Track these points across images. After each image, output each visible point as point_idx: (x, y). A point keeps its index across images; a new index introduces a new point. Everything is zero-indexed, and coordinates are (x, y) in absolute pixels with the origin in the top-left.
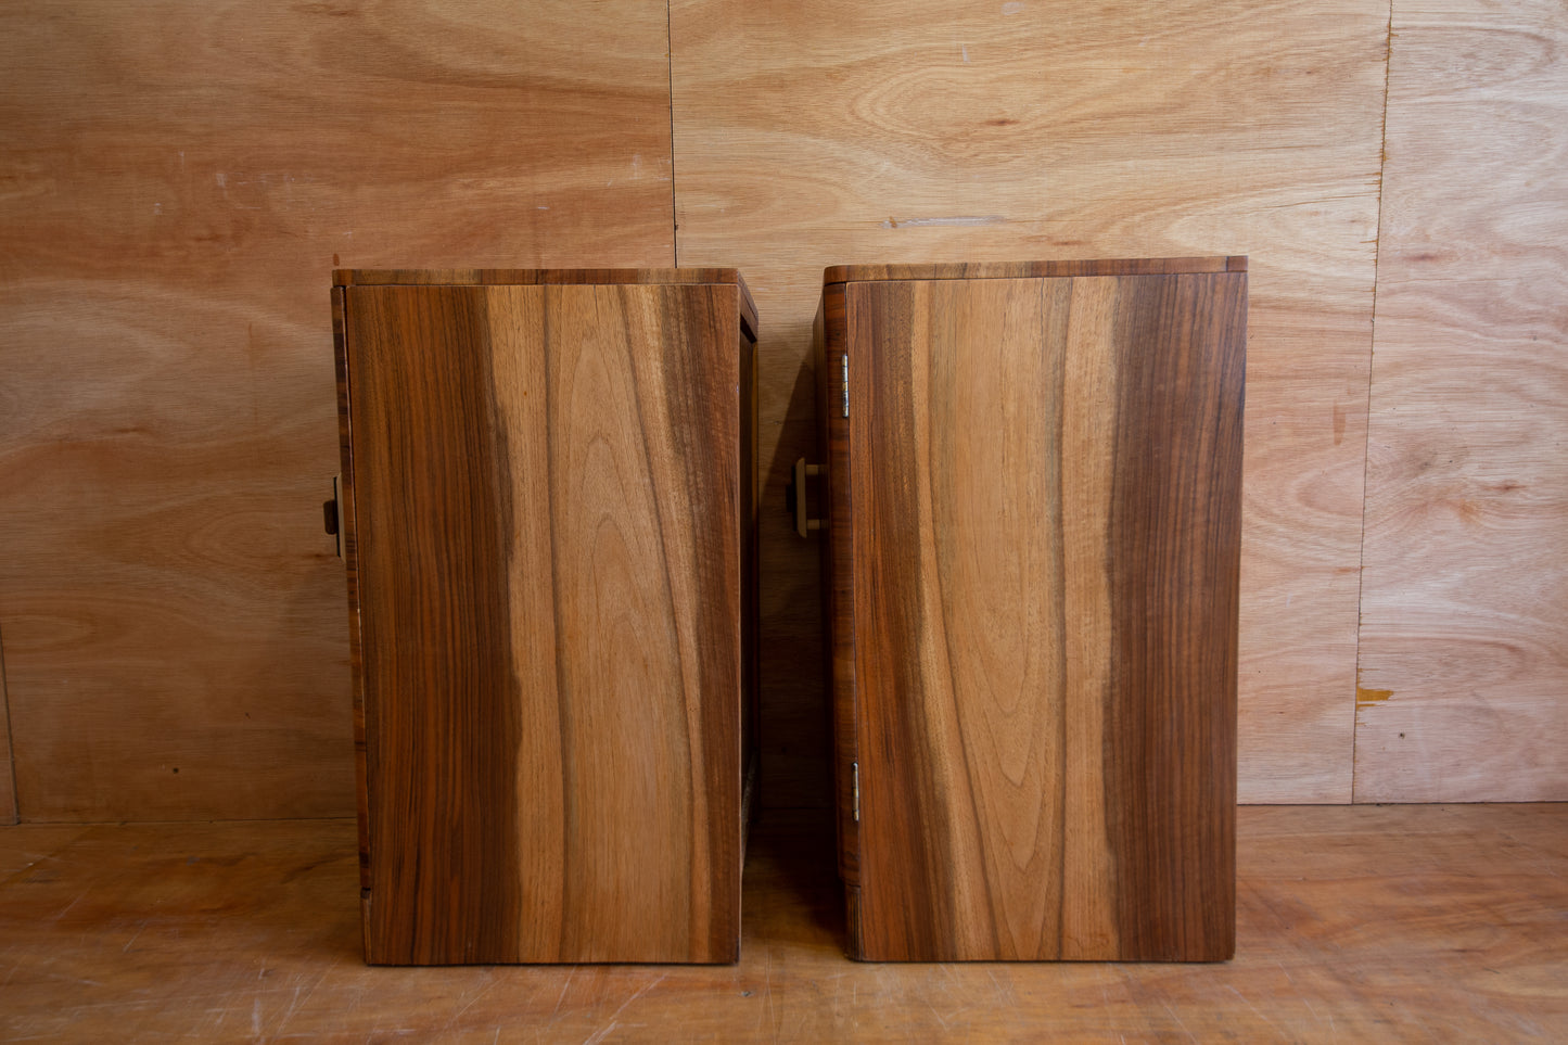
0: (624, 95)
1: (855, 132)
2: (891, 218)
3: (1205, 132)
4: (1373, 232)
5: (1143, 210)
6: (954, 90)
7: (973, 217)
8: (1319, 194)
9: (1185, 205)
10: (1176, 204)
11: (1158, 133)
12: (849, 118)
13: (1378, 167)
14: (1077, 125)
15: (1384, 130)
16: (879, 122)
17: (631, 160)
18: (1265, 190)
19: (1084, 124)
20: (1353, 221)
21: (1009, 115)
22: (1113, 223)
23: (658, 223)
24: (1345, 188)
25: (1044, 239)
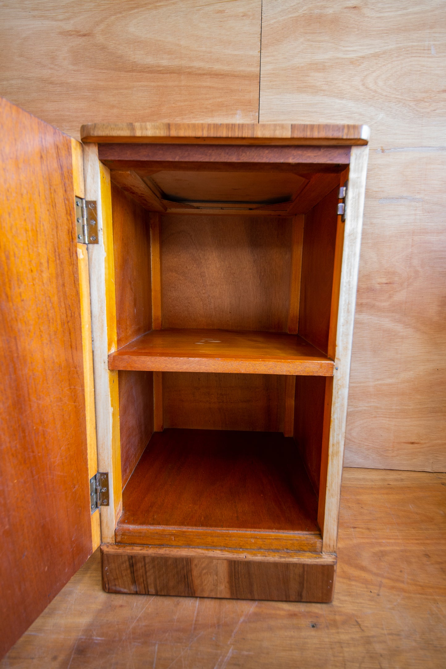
0: (234, 76)
1: (365, 96)
2: (382, 147)
12: (362, 88)
16: (379, 91)
17: (236, 114)
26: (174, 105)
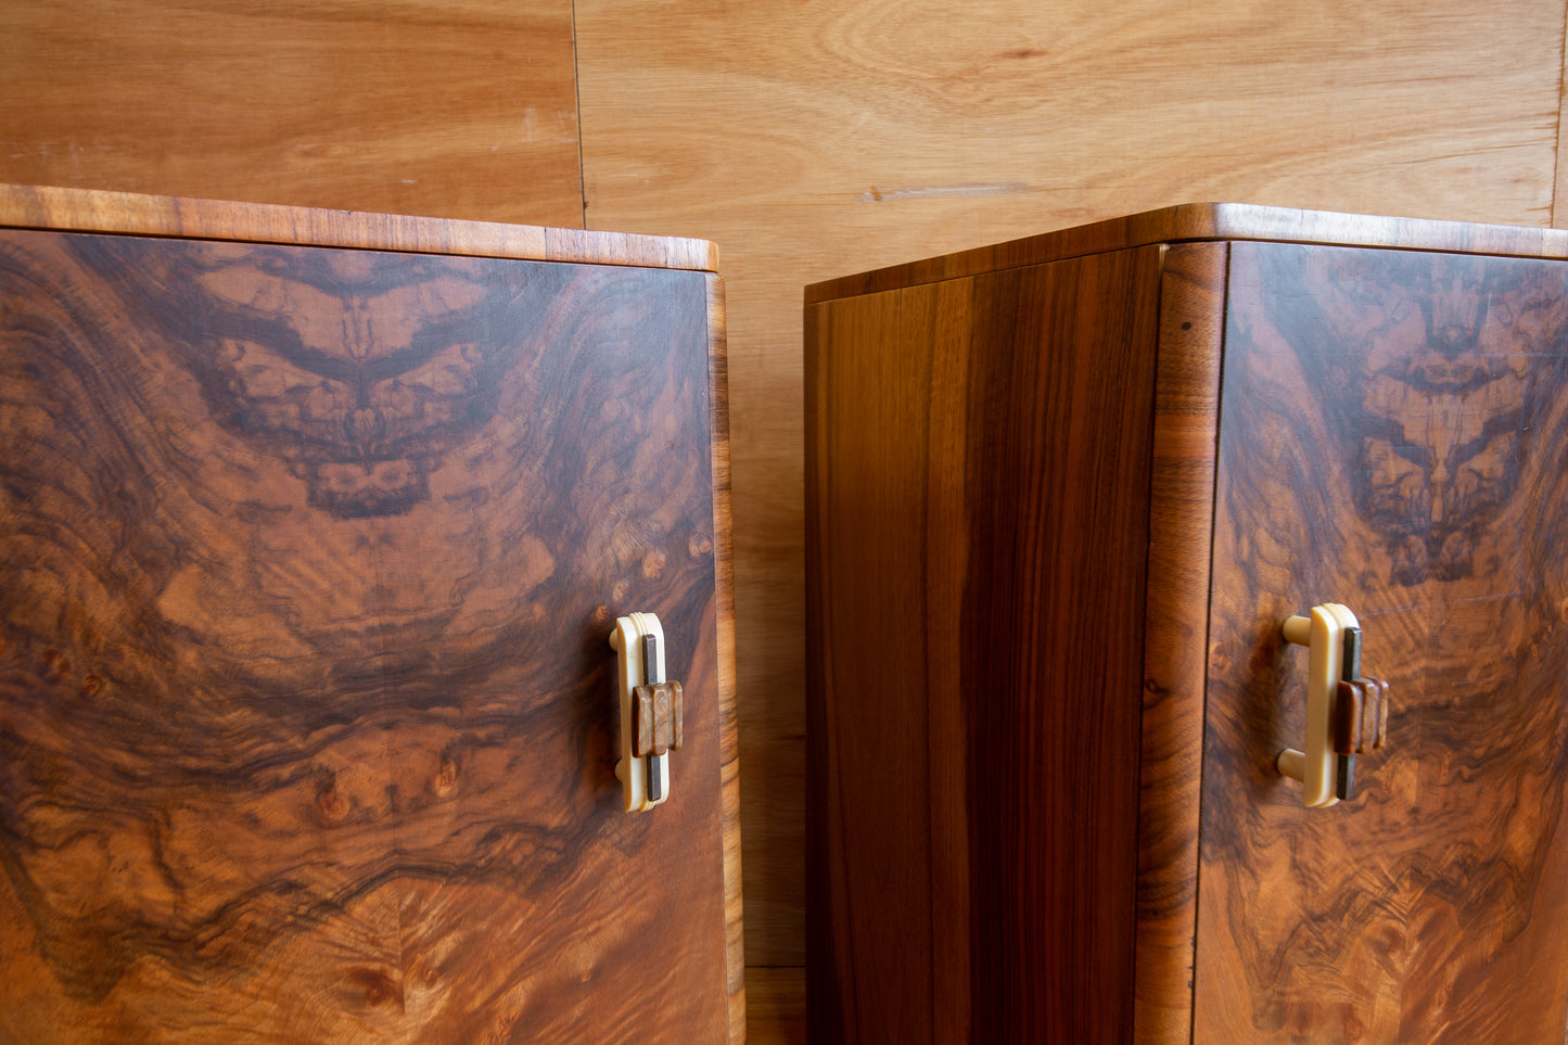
0: (513, 27)
1: (824, 72)
2: (873, 188)
3: (1308, 60)
4: (1546, 196)
5: (1220, 171)
6: (958, 11)
7: (984, 184)
8: (1469, 143)
9: (1279, 163)
10: (1266, 161)
11: (1241, 63)
12: (815, 53)
13: (1553, 104)
14: (1129, 55)
15: (1563, 52)
16: (856, 58)
17: (523, 116)
18: (1392, 140)
19: (1138, 53)
20: (1517, 181)
21: (1034, 45)
22: (1178, 188)
23: (561, 200)
24: (1506, 135)
25: (1082, 212)
26: (371, 95)
